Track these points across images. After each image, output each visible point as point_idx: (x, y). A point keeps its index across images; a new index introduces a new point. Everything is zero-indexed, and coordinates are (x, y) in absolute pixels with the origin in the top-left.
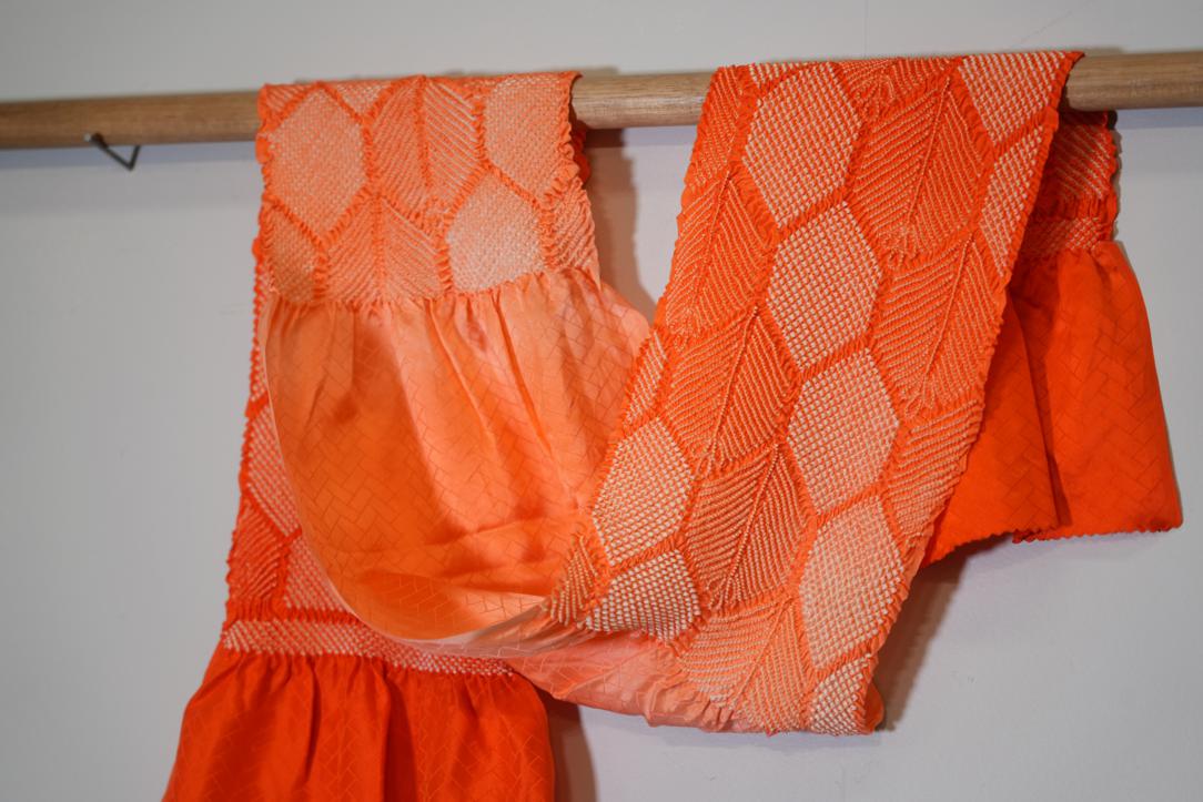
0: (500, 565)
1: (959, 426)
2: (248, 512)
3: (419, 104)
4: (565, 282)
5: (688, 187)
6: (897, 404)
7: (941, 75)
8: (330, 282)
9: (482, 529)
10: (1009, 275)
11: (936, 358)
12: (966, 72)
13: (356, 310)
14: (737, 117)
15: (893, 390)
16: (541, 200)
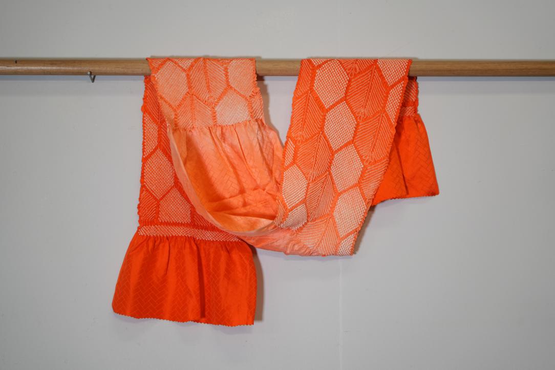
0: (237, 208)
1: (381, 167)
2: (144, 192)
3: (205, 67)
4: (256, 123)
5: (295, 95)
6: (362, 160)
7: (372, 65)
8: (178, 121)
9: (231, 197)
10: (396, 124)
11: (374, 147)
12: (380, 64)
13: (185, 130)
14: (311, 75)
15: (361, 157)
16: (248, 98)
